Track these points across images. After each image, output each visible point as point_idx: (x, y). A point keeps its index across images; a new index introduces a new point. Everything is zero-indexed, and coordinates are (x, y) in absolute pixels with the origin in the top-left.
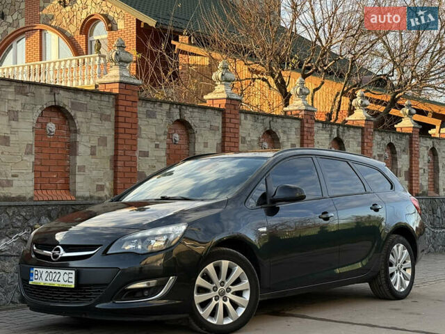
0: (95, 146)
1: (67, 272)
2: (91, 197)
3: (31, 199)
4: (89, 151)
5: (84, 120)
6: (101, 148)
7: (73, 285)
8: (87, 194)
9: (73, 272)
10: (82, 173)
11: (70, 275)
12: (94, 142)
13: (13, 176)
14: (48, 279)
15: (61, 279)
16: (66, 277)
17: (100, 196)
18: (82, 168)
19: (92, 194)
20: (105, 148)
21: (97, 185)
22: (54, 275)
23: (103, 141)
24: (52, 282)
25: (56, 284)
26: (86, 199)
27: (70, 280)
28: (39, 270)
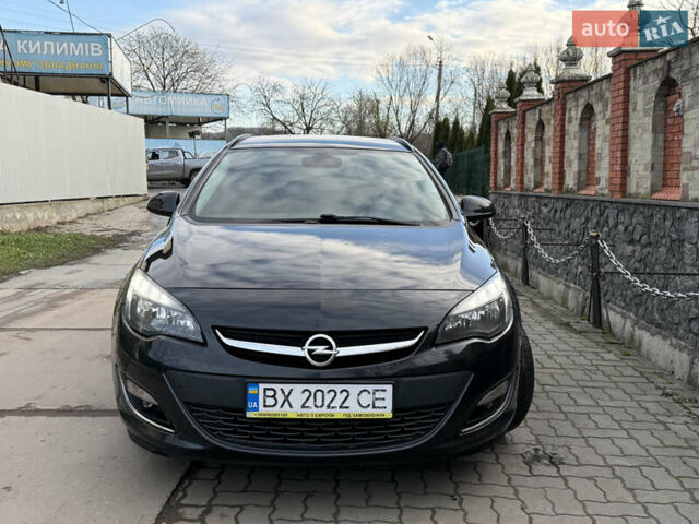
1: (371, 388)
7: (388, 414)
9: (389, 388)
11: (378, 395)
14: (310, 403)
15: (352, 402)
16: (366, 399)
22: (329, 397)
24: (324, 410)
25: (339, 414)
27: (378, 404)
28: (277, 387)
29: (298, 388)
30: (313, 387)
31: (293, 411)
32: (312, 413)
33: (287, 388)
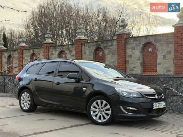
0: (165, 55)
2: (164, 75)
3: (140, 75)
4: (162, 57)
5: (159, 46)
6: (168, 55)
8: (162, 73)
10: (159, 65)
12: (165, 53)
13: (134, 67)
17: (168, 74)
18: (160, 64)
19: (164, 73)
20: (171, 55)
21: (167, 70)
23: (169, 52)
26: (162, 75)
28: (156, 103)
29: (158, 103)
30: (159, 103)
31: (157, 107)
32: (159, 107)
33: (157, 103)
